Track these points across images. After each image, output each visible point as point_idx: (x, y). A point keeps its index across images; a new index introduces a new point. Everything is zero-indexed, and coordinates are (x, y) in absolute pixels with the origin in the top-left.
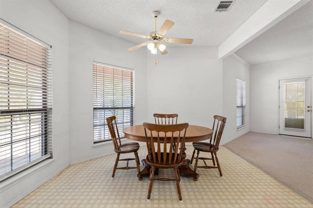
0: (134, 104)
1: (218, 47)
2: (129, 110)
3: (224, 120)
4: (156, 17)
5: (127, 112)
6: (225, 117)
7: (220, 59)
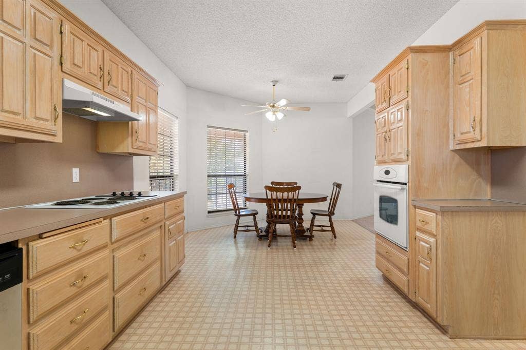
0: (247, 171)
1: (347, 103)
2: (242, 177)
3: (339, 186)
4: (274, 85)
5: (241, 179)
6: (339, 183)
7: (349, 117)
